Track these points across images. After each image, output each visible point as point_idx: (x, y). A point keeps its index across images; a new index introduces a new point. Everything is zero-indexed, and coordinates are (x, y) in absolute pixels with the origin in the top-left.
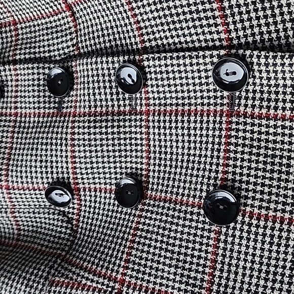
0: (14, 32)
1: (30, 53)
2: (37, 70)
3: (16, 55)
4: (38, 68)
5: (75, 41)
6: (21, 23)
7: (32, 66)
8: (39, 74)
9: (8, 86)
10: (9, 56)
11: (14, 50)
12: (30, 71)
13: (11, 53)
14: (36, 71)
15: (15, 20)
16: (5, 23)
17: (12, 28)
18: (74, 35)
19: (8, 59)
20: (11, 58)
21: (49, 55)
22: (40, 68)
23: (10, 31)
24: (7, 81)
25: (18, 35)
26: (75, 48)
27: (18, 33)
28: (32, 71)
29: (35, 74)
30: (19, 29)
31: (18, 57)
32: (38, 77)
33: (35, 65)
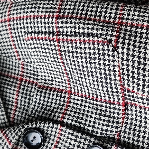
0: (67, 99)
1: (76, 122)
2: (80, 139)
3: (64, 118)
4: (81, 138)
5: (119, 129)
6: (75, 95)
7: (76, 134)
8: (80, 142)
9: (50, 139)
10: (58, 117)
11: (63, 113)
12: (74, 138)
13: (61, 115)
14: (78, 139)
15: (71, 91)
16: (62, 89)
17: (67, 96)
18: (120, 125)
19: (57, 118)
20: (59, 119)
21: (92, 129)
22: (83, 138)
23: (64, 97)
24: (51, 135)
25: (70, 102)
26: (116, 134)
27: (70, 101)
28: (75, 138)
29: (77, 141)
30: (71, 98)
31: (65, 121)
32: (78, 145)
33: (80, 135)
